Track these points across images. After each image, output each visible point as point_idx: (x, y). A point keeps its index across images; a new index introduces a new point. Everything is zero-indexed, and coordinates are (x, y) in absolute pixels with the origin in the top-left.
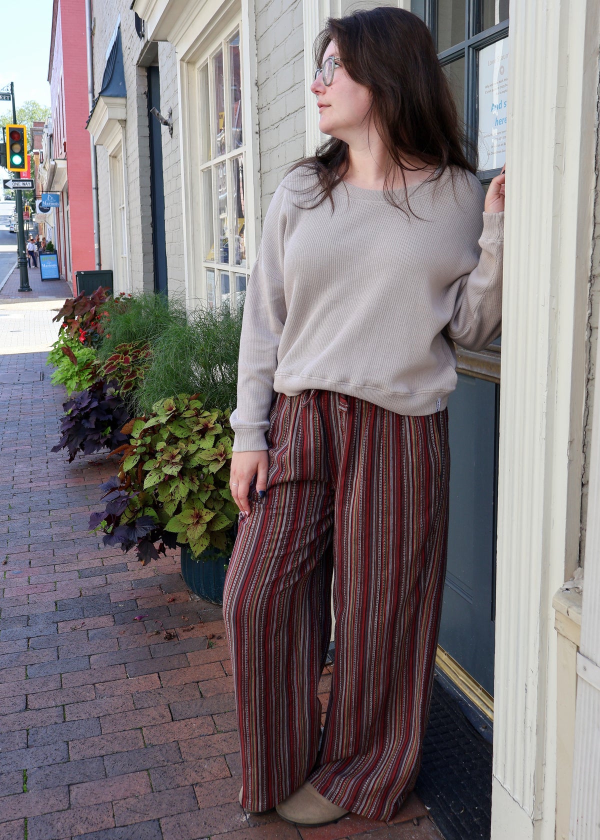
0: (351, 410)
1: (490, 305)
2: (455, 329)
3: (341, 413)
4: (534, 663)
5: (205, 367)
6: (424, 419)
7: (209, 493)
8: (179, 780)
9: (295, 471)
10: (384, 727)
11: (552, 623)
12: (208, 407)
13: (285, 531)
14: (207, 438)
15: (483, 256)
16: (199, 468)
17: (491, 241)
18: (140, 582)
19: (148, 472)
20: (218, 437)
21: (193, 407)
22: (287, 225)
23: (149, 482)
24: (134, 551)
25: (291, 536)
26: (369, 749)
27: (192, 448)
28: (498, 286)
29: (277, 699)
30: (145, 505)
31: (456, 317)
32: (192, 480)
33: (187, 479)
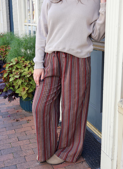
0: (66, 56)
1: (102, 28)
2: (93, 35)
3: (63, 57)
4: (112, 120)
5: (25, 49)
6: (85, 59)
7: (27, 83)
8: (21, 155)
9: (51, 73)
10: (74, 139)
11: (117, 110)
12: (26, 60)
13: (48, 89)
14: (26, 68)
15: (100, 15)
16: (24, 76)
17: (102, 11)
18: (9, 107)
19: (10, 77)
20: (29, 68)
21: (22, 60)
22: (48, 7)
23: (11, 80)
24: (7, 99)
25: (50, 90)
26: (70, 145)
27: (22, 71)
28: (104, 23)
29: (47, 133)
30: (10, 86)
31: (93, 32)
32: (22, 79)
33: (21, 79)
